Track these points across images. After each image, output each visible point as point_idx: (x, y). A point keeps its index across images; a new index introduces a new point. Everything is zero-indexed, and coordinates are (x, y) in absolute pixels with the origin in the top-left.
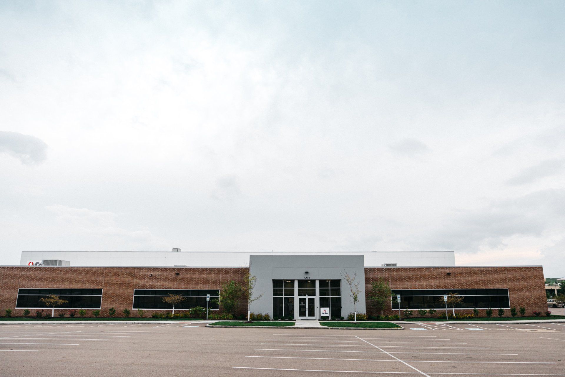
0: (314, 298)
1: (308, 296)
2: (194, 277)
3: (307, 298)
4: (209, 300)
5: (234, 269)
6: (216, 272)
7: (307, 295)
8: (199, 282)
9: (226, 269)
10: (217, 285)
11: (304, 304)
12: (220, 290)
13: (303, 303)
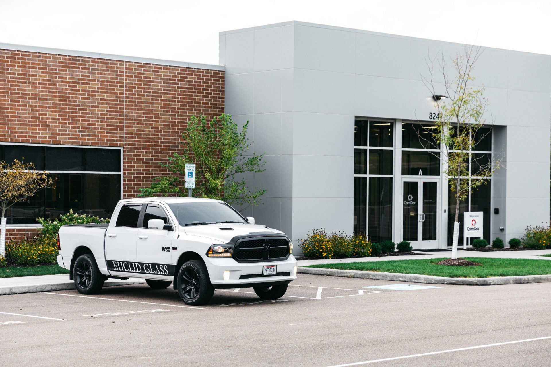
0: (436, 183)
1: (423, 175)
2: (29, 89)
3: (421, 179)
4: (194, 187)
5: (167, 68)
6: (108, 76)
7: (420, 172)
8: (50, 114)
9: (140, 65)
10: (112, 129)
11: (413, 200)
12: (122, 149)
13: (412, 198)
